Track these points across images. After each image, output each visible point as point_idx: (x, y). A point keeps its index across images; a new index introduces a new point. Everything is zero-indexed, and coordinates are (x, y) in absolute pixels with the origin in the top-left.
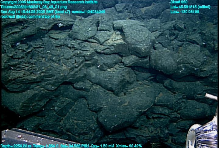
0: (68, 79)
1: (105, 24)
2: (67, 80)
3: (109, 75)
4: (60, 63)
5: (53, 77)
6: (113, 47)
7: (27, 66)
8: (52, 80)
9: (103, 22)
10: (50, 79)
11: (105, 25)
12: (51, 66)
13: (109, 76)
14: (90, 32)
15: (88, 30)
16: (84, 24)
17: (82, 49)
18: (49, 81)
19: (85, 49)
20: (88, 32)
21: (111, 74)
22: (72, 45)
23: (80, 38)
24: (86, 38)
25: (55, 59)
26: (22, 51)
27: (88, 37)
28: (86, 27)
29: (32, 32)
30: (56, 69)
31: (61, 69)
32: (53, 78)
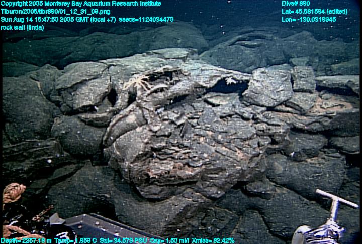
0: (247, 177)
1: (305, 81)
2: (245, 178)
3: (313, 169)
4: (232, 146)
5: (221, 173)
6: (327, 119)
7: (177, 152)
8: (220, 178)
9: (301, 77)
10: (217, 176)
11: (304, 83)
12: (218, 152)
13: (316, 172)
14: (281, 92)
15: (278, 90)
16: (271, 80)
17: (269, 122)
18: (213, 179)
19: (274, 123)
20: (279, 93)
21: (318, 168)
22: (252, 115)
23: (264, 103)
24: (276, 103)
25: (222, 139)
26: (169, 123)
27: (279, 102)
28: (274, 85)
29: (187, 90)
30: (226, 157)
31: (235, 156)
32: (222, 175)
